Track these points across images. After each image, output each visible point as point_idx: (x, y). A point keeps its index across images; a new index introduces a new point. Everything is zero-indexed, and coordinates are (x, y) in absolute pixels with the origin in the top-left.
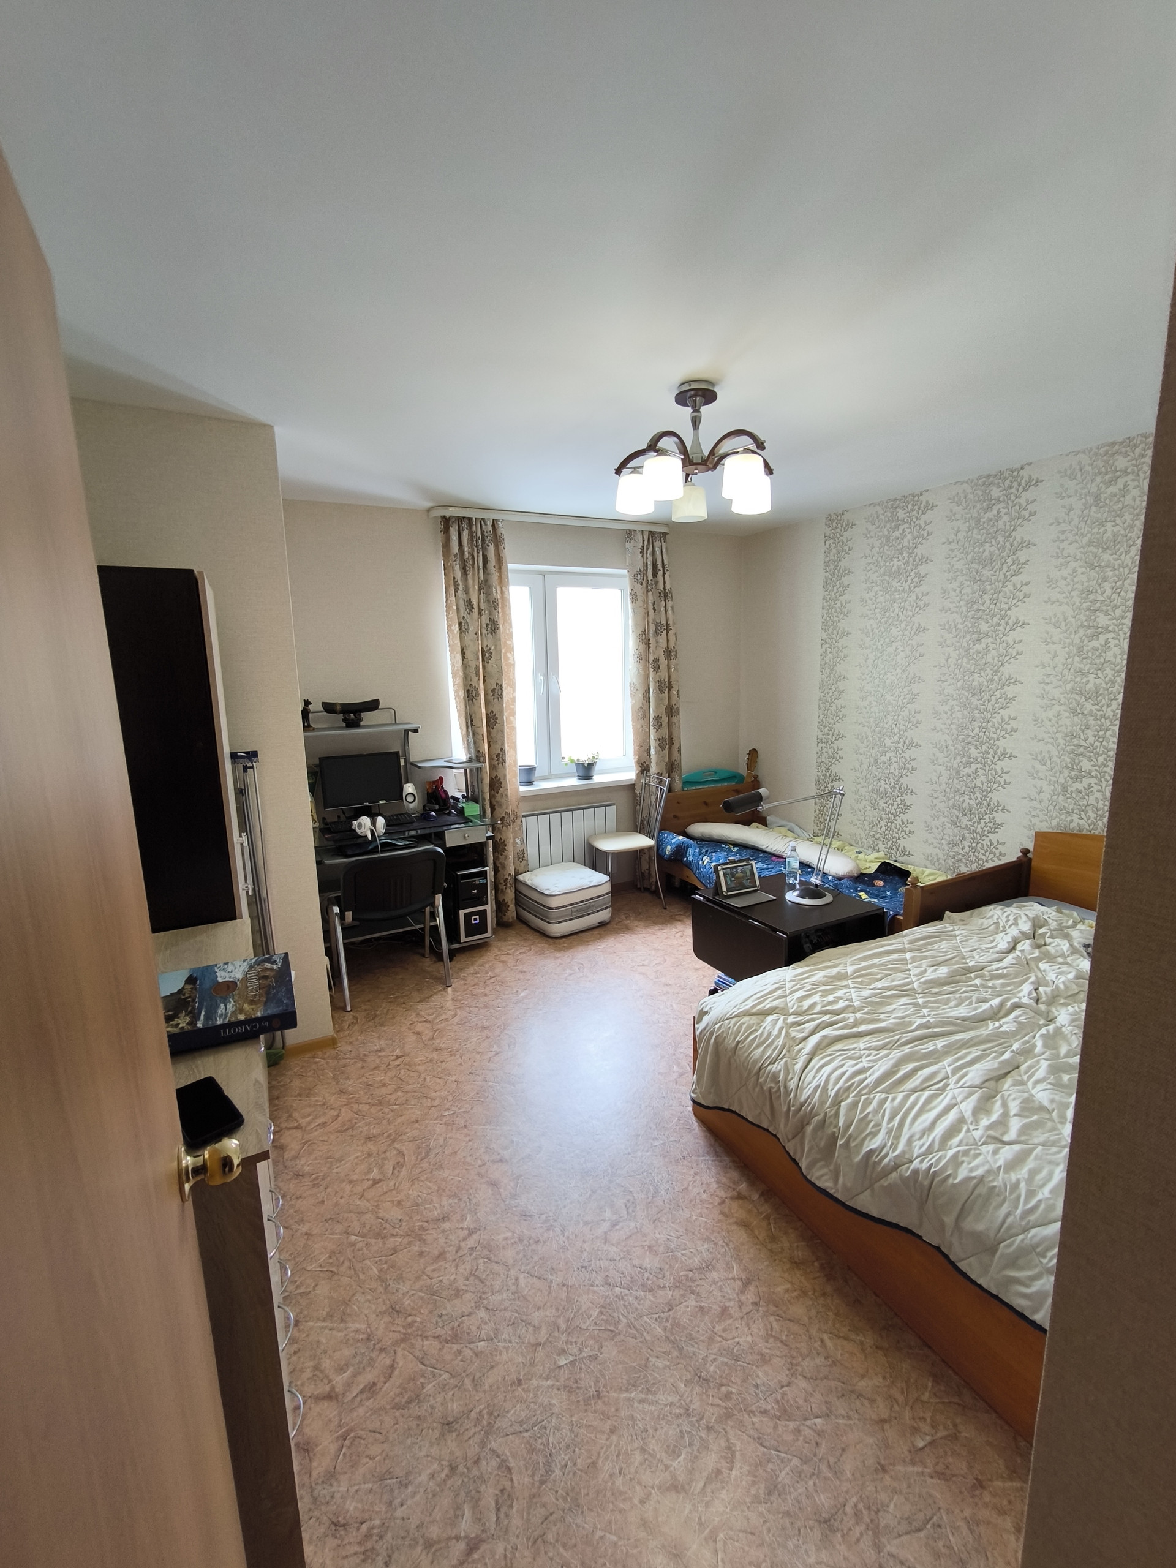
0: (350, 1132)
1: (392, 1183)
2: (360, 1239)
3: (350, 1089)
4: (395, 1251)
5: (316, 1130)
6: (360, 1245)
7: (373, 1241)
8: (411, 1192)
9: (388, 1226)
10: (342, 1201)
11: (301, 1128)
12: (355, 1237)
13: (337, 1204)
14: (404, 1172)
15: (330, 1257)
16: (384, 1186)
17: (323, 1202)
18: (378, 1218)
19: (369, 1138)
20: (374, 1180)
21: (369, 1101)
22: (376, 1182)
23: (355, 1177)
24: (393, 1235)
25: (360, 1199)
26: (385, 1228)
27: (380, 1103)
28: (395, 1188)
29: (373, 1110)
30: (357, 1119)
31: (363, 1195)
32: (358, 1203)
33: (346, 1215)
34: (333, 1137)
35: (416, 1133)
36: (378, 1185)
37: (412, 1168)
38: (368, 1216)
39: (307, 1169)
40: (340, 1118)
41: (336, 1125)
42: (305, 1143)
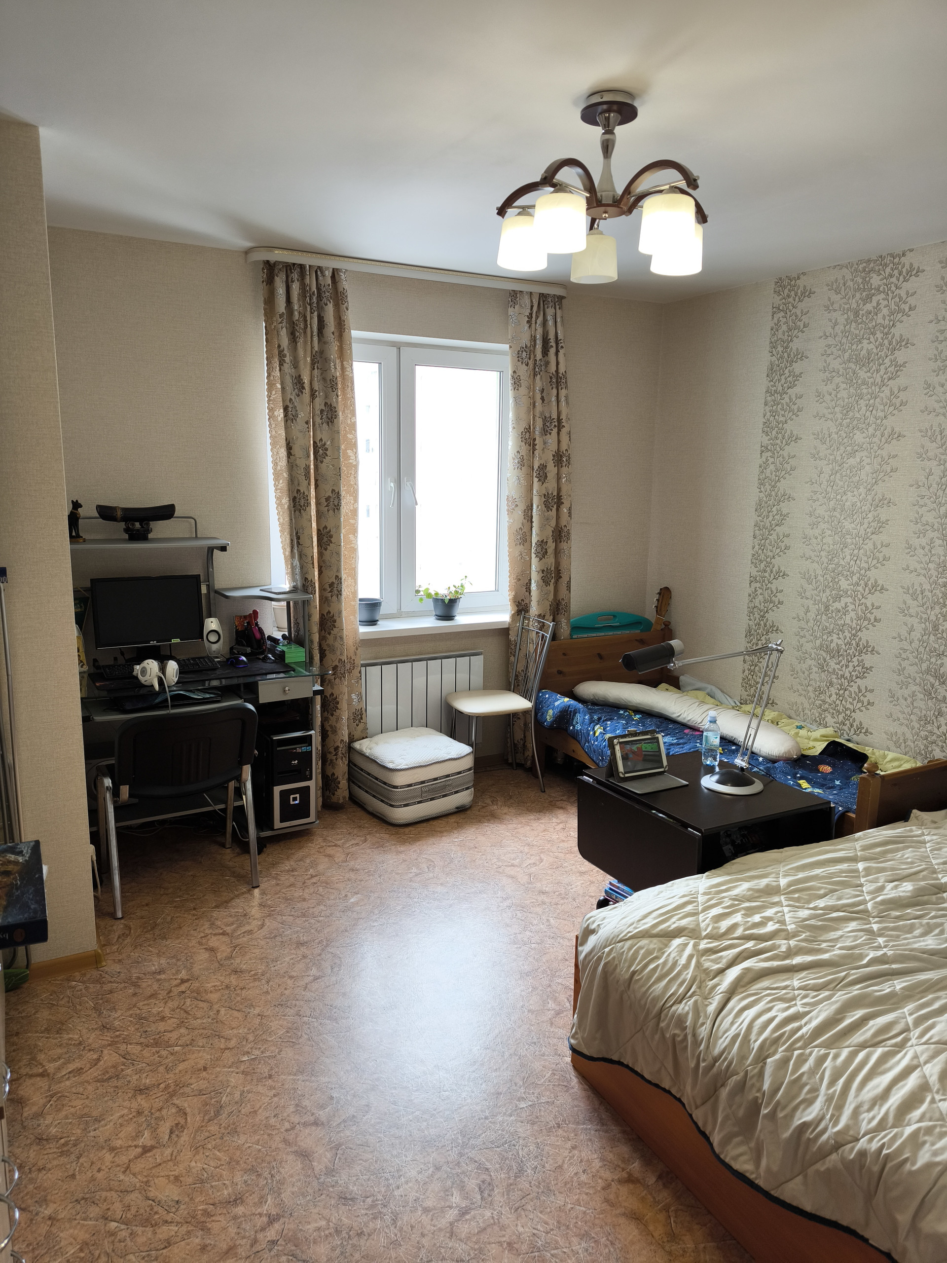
0: (114, 1082)
1: (168, 1152)
2: (123, 1227)
3: (117, 1023)
4: (168, 1243)
5: (68, 1079)
6: (124, 1234)
7: (139, 1230)
8: (193, 1164)
9: (160, 1210)
10: (100, 1176)
11: (48, 1075)
12: (115, 1224)
13: (93, 1179)
14: (185, 1138)
15: (81, 1250)
16: (158, 1155)
17: (73, 1176)
18: (148, 1198)
19: (141, 1091)
20: (144, 1147)
21: (142, 1040)
22: (146, 1150)
23: (118, 1143)
24: (166, 1222)
25: (124, 1172)
26: (156, 1213)
27: (156, 1044)
28: (173, 1159)
29: (146, 1053)
30: (124, 1065)
31: (128, 1167)
32: (122, 1177)
33: (104, 1194)
34: (90, 1088)
35: (203, 1084)
36: (148, 1155)
37: (197, 1131)
38: (133, 1196)
39: (53, 1131)
40: (102, 1063)
41: (95, 1073)
42: (52, 1096)
